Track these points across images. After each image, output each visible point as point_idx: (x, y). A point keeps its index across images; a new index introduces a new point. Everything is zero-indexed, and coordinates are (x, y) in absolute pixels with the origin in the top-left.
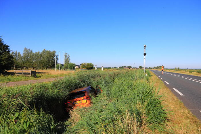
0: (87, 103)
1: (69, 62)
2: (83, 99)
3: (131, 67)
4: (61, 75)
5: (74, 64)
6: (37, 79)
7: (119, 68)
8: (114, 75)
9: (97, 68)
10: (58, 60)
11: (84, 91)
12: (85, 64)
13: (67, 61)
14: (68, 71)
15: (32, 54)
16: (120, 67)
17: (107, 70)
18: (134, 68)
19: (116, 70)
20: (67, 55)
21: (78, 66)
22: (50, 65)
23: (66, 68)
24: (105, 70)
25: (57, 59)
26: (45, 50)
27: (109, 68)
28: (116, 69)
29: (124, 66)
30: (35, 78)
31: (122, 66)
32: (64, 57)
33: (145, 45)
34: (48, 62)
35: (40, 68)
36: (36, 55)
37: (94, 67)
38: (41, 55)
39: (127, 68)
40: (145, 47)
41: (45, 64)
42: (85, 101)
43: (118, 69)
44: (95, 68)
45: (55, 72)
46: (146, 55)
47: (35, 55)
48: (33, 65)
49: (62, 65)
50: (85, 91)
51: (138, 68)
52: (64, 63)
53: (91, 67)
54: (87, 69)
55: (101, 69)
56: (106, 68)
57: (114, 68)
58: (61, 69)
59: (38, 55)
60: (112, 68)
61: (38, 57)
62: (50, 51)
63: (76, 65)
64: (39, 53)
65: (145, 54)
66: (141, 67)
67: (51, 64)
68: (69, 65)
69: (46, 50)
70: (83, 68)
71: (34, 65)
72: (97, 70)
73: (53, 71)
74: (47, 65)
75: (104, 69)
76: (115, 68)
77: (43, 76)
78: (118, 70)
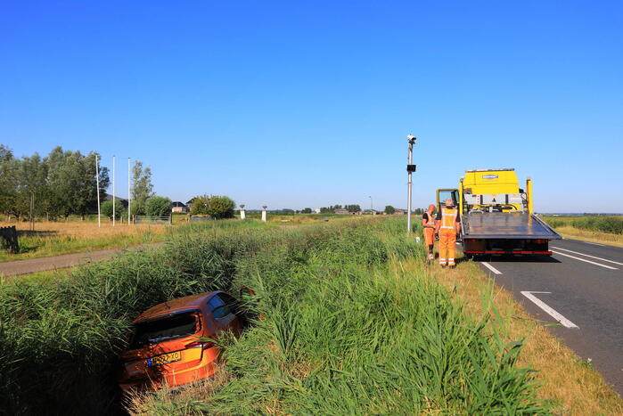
0: (205, 362)
1: (150, 194)
2: (188, 347)
3: (360, 210)
4: (116, 241)
5: (167, 201)
6: (18, 256)
7: (318, 211)
8: (304, 242)
9: (246, 213)
10: (110, 186)
11: (192, 312)
12: (205, 199)
13: (141, 188)
14: (146, 224)
15: (9, 164)
16: (323, 210)
17: (278, 218)
18: (368, 212)
19: (312, 221)
20: (143, 170)
21: (180, 204)
22: (81, 202)
23: (139, 213)
24: (274, 220)
25: (106, 182)
26: (59, 150)
27: (287, 212)
28: (312, 217)
29: (337, 207)
30: (13, 256)
31: (328, 206)
32: (130, 175)
33: (411, 137)
34: (73, 194)
35: (43, 215)
36: (25, 168)
37: (236, 209)
38: (45, 168)
39: (347, 212)
40: (412, 142)
41: (60, 199)
42: (195, 353)
43: (315, 217)
44: (239, 212)
45: (95, 229)
46: (414, 170)
47: (21, 169)
48: (13, 203)
49: (125, 203)
50: (198, 311)
51: (382, 213)
52: (129, 197)
53: (224, 211)
54: (213, 216)
55: (261, 217)
56: (277, 213)
57: (303, 212)
58: (118, 217)
59: (34, 169)
60: (298, 212)
61: (34, 174)
62: (78, 155)
63: (175, 204)
64: (37, 159)
65: (411, 169)
66: (390, 210)
67: (82, 199)
68: (148, 203)
69: (65, 150)
70: (199, 213)
71: (18, 202)
72: (246, 220)
73: (91, 224)
74: (69, 204)
75: (271, 214)
76: (308, 211)
77: (44, 244)
78: (318, 221)
